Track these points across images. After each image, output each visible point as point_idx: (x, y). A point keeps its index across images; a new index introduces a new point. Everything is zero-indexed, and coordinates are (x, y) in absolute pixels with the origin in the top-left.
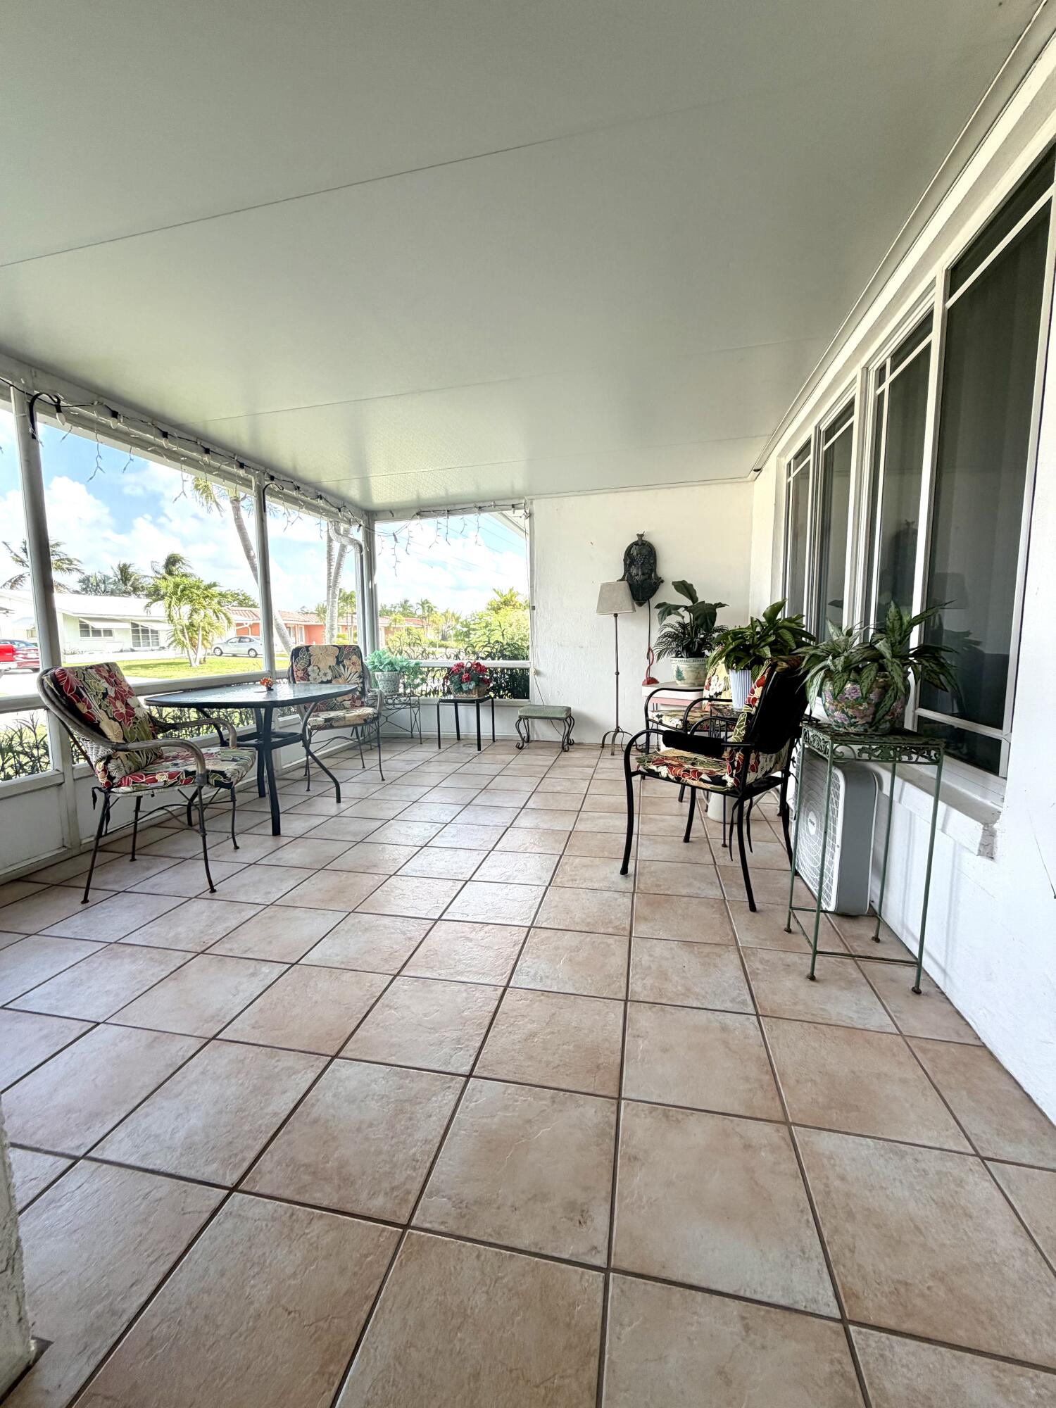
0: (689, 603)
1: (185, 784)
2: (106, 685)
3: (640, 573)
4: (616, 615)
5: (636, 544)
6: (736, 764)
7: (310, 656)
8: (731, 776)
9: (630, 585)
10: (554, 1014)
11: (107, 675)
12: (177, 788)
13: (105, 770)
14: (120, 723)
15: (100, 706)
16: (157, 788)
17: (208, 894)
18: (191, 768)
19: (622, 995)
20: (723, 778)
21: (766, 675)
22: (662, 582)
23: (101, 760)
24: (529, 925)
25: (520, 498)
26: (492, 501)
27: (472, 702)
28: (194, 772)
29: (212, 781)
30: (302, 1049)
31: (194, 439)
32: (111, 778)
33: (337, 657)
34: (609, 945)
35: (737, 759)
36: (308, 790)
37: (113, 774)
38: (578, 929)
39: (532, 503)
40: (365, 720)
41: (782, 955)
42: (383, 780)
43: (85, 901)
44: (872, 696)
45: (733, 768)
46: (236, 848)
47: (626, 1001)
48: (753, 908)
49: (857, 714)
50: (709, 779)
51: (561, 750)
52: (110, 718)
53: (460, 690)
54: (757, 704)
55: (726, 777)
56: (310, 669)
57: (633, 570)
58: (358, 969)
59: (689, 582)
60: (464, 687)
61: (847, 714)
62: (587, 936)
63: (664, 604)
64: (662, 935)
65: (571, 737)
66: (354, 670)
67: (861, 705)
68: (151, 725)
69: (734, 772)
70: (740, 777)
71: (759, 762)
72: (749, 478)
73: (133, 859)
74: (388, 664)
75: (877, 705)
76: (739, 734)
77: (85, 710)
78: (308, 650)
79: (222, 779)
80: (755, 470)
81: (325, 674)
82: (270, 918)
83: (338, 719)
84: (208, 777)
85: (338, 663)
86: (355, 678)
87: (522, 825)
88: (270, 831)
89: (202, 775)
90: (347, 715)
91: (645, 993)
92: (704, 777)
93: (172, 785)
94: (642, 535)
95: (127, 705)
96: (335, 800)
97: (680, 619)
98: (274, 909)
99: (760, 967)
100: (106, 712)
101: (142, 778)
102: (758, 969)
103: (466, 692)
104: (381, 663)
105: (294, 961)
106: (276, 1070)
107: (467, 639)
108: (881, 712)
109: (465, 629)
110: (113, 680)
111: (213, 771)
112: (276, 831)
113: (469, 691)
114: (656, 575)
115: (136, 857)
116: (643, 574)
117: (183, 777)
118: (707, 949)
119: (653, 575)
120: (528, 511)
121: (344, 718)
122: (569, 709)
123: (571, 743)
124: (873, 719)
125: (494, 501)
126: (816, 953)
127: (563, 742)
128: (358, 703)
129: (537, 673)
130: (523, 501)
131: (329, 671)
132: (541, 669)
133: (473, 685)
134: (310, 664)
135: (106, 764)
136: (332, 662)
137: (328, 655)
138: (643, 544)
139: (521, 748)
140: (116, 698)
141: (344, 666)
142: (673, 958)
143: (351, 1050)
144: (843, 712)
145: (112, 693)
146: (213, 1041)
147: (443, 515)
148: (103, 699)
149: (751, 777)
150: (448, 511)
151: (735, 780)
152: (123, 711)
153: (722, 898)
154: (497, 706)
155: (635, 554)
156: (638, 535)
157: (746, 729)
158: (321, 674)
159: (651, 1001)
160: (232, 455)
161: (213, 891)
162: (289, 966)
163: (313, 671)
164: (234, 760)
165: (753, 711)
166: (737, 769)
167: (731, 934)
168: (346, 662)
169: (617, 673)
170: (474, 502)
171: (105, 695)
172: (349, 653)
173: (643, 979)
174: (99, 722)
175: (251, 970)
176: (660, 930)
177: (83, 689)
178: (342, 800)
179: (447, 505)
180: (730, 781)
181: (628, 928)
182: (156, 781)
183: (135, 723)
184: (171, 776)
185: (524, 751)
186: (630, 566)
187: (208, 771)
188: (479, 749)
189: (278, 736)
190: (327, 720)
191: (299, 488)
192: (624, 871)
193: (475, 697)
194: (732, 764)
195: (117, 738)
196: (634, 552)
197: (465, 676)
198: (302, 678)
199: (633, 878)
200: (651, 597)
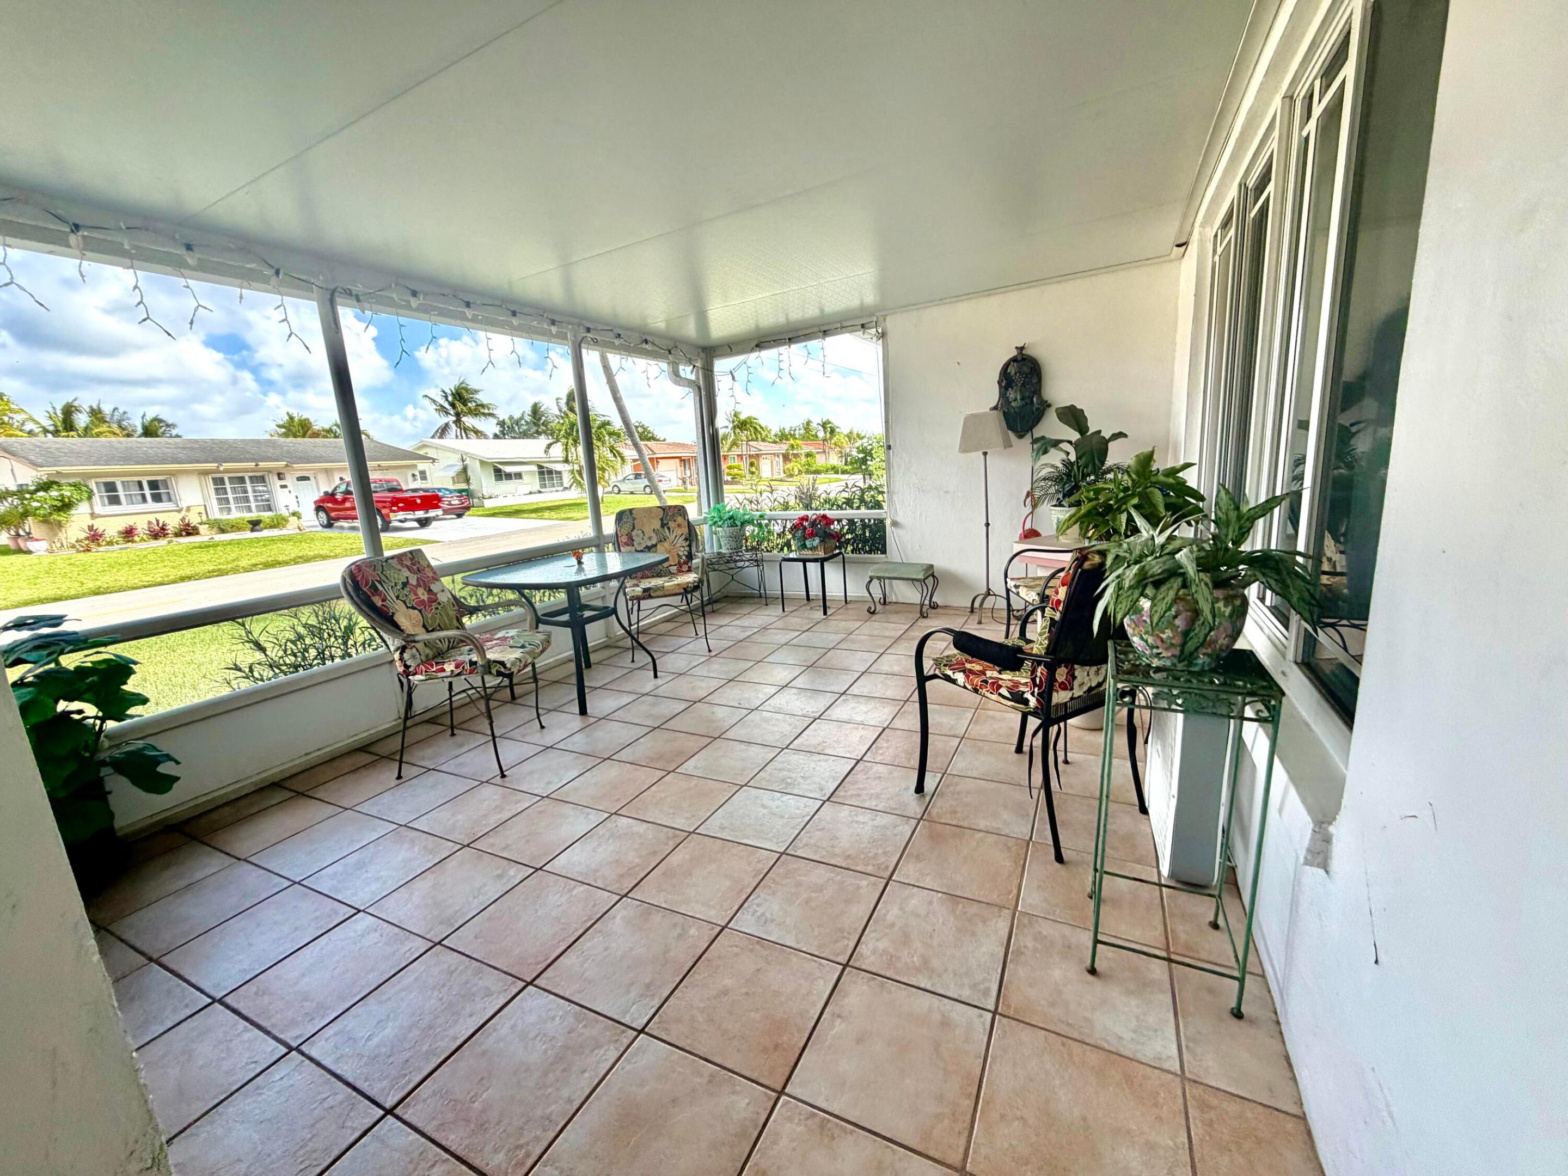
0: (1075, 436)
1: (470, 673)
2: (407, 573)
3: (1019, 397)
4: (985, 454)
5: (1014, 360)
6: (1038, 680)
7: (634, 519)
8: (1033, 694)
9: (1005, 414)
10: (758, 970)
11: (409, 563)
12: (463, 677)
13: (401, 659)
14: (420, 611)
15: (397, 597)
16: (446, 677)
17: (498, 780)
18: (475, 659)
19: (843, 959)
20: (1026, 696)
21: (1071, 572)
22: (1049, 406)
23: (397, 650)
24: (782, 850)
25: (872, 315)
26: (837, 322)
27: (815, 560)
28: (475, 663)
29: (494, 671)
30: (505, 969)
31: (497, 303)
32: (407, 667)
33: (662, 520)
34: (858, 887)
35: (1039, 674)
36: (633, 661)
37: (408, 663)
38: (833, 862)
39: (885, 320)
40: (685, 589)
41: (1067, 930)
42: (710, 651)
43: (399, 777)
44: (1178, 622)
45: (1035, 685)
46: (542, 727)
47: (845, 966)
48: (1059, 858)
49: (1159, 643)
50: (1009, 696)
51: (919, 615)
52: (408, 607)
53: (804, 546)
54: (1061, 608)
55: (1028, 695)
56: (634, 533)
57: (1011, 394)
58: (592, 883)
59: (1079, 407)
60: (808, 543)
61: (1146, 641)
62: (838, 874)
63: (1043, 438)
64: (928, 882)
65: (934, 599)
66: (680, 533)
67: (1164, 633)
68: (456, 608)
69: (1036, 689)
70: (1045, 697)
71: (1074, 678)
72: (1172, 256)
73: (453, 734)
74: (730, 519)
75: (1186, 634)
76: (1041, 644)
77: (379, 603)
78: (631, 513)
79: (502, 670)
80: (1178, 246)
81: (650, 538)
82: (540, 812)
83: (657, 589)
84: (490, 668)
85: (663, 526)
86: (681, 542)
87: (834, 718)
88: (577, 710)
89: (482, 666)
90: (666, 584)
91: (872, 958)
92: (1004, 691)
93: (459, 674)
94: (1022, 348)
95: (430, 591)
96: (652, 673)
97: (1064, 456)
98: (547, 801)
99: (1030, 944)
100: (404, 602)
101: (432, 666)
102: (1025, 947)
103: (811, 549)
104: (721, 518)
105: (539, 866)
106: (474, 989)
107: (864, 467)
108: (1190, 646)
109: (861, 456)
110: (415, 568)
111: (495, 662)
112: (583, 711)
113: (813, 549)
114: (1040, 395)
115: (456, 731)
116: (1022, 399)
117: (467, 667)
118: (974, 909)
119: (1035, 399)
120: (880, 331)
121: (663, 587)
122: (931, 566)
123: (934, 606)
124: (1182, 651)
125: (840, 322)
126: (1097, 942)
127: (922, 605)
128: (685, 568)
129: (895, 524)
130: (875, 319)
131: (653, 535)
132: (899, 519)
133: (817, 541)
134: (634, 528)
135: (401, 654)
136: (657, 524)
137: (653, 518)
138: (1024, 359)
139: (873, 613)
140: (419, 585)
141: (669, 529)
142: (927, 915)
143: (547, 979)
144: (1142, 638)
145: (413, 581)
146: (438, 946)
147: (784, 344)
148: (403, 589)
149: (1060, 697)
150: (789, 339)
151: (1037, 700)
152: (425, 597)
153: (1028, 838)
154: (849, 562)
155: (1013, 372)
156: (1017, 348)
157: (1050, 639)
158: (646, 538)
159: (874, 970)
160: (541, 313)
161: (503, 776)
162: (533, 870)
163: (637, 535)
164: (523, 647)
165: (1057, 616)
166: (1040, 687)
167: (1015, 892)
168: (671, 524)
169: (987, 525)
170: (818, 326)
171: (405, 584)
172: (673, 515)
173: (878, 940)
174: (393, 614)
175: (499, 872)
176: (928, 875)
177: (380, 582)
178: (659, 674)
179: (788, 332)
180: (1033, 702)
181: (891, 869)
182: (444, 670)
183: (437, 608)
184: (457, 667)
185: (876, 617)
186: (1006, 388)
187: (489, 661)
188: (825, 613)
189: (594, 609)
190: (645, 590)
191: (619, 335)
192: (920, 789)
193: (821, 554)
194: (1033, 680)
195: (414, 625)
196: (1012, 370)
197: (809, 530)
198: (626, 544)
199: (928, 799)
200: (1034, 426)
